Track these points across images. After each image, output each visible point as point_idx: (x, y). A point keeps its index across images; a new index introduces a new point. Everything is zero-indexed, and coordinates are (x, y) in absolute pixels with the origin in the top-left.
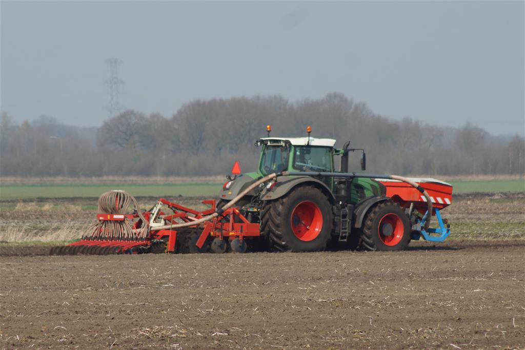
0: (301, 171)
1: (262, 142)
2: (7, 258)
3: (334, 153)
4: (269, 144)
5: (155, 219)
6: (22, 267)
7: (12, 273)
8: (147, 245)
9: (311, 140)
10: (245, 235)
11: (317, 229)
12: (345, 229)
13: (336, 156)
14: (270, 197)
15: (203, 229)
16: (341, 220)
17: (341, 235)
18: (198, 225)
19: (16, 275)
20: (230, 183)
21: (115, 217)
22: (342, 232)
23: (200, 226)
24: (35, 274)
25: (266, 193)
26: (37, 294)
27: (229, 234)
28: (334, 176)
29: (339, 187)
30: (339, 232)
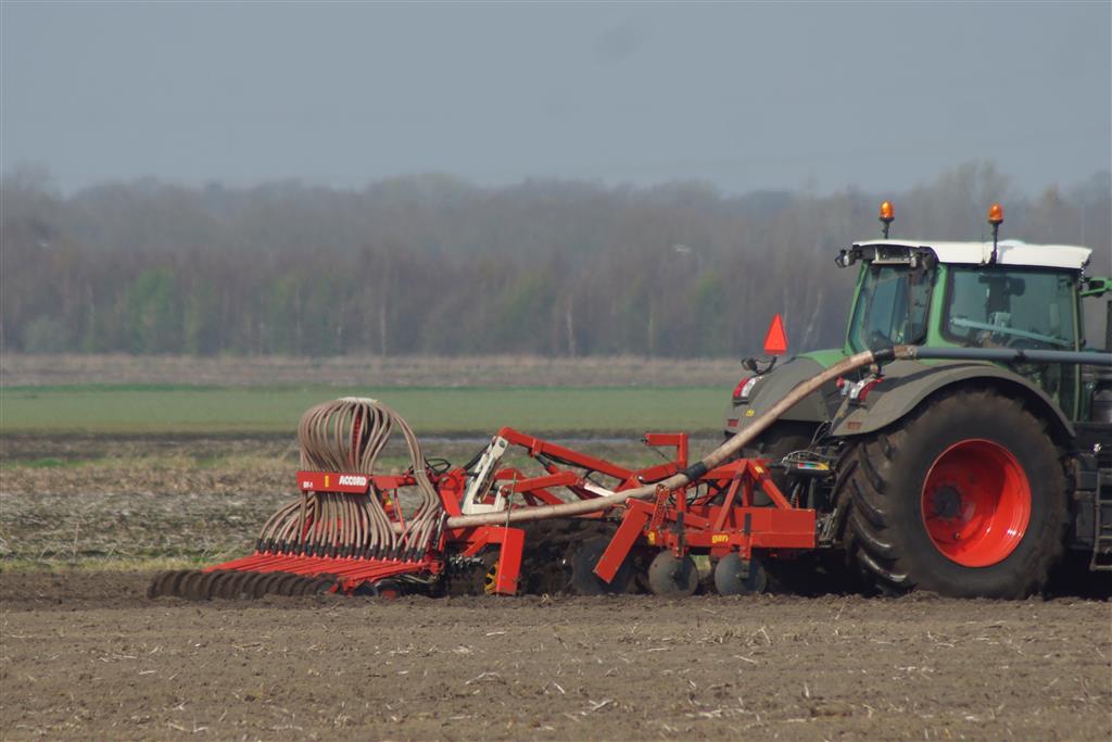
0: (967, 346)
1: (858, 253)
2: (990, 606)
3: (1086, 290)
4: (877, 260)
5: (480, 492)
6: (1040, 633)
7: (1005, 652)
8: (427, 573)
9: (1004, 249)
10: (761, 545)
11: (1012, 532)
13: (1094, 299)
14: (859, 424)
15: (619, 522)
16: (1099, 502)
17: (1096, 550)
18: (609, 509)
19: (1016, 660)
20: (753, 382)
21: (344, 480)
22: (1102, 541)
23: (614, 514)
24: (1077, 655)
25: (848, 413)
26: (1084, 718)
27: (711, 540)
28: (1082, 363)
29: (1097, 398)
30: (1090, 540)
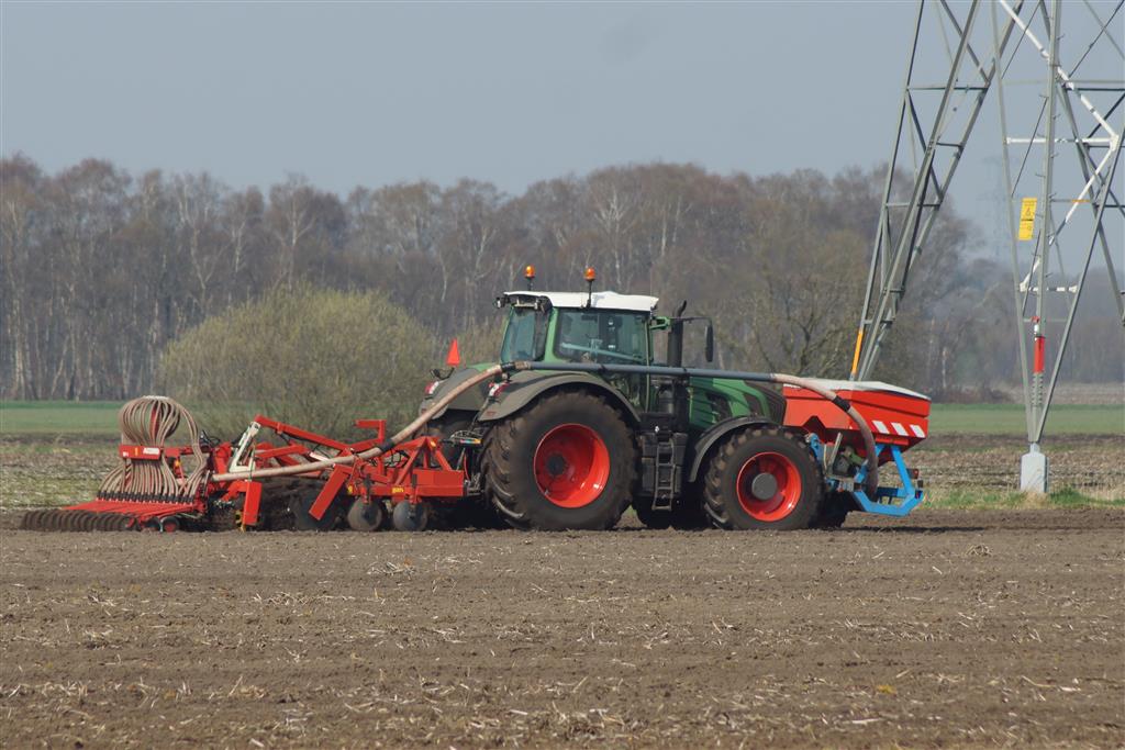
0: (571, 362)
1: (506, 299)
4: (518, 304)
5: (241, 458)
8: (196, 511)
10: (423, 494)
11: (596, 486)
12: (668, 484)
14: (494, 413)
15: (327, 480)
16: (658, 465)
17: (656, 496)
20: (436, 384)
21: (146, 451)
22: (660, 491)
23: (325, 473)
25: (489, 405)
27: (392, 491)
29: (661, 396)
30: (651, 490)
